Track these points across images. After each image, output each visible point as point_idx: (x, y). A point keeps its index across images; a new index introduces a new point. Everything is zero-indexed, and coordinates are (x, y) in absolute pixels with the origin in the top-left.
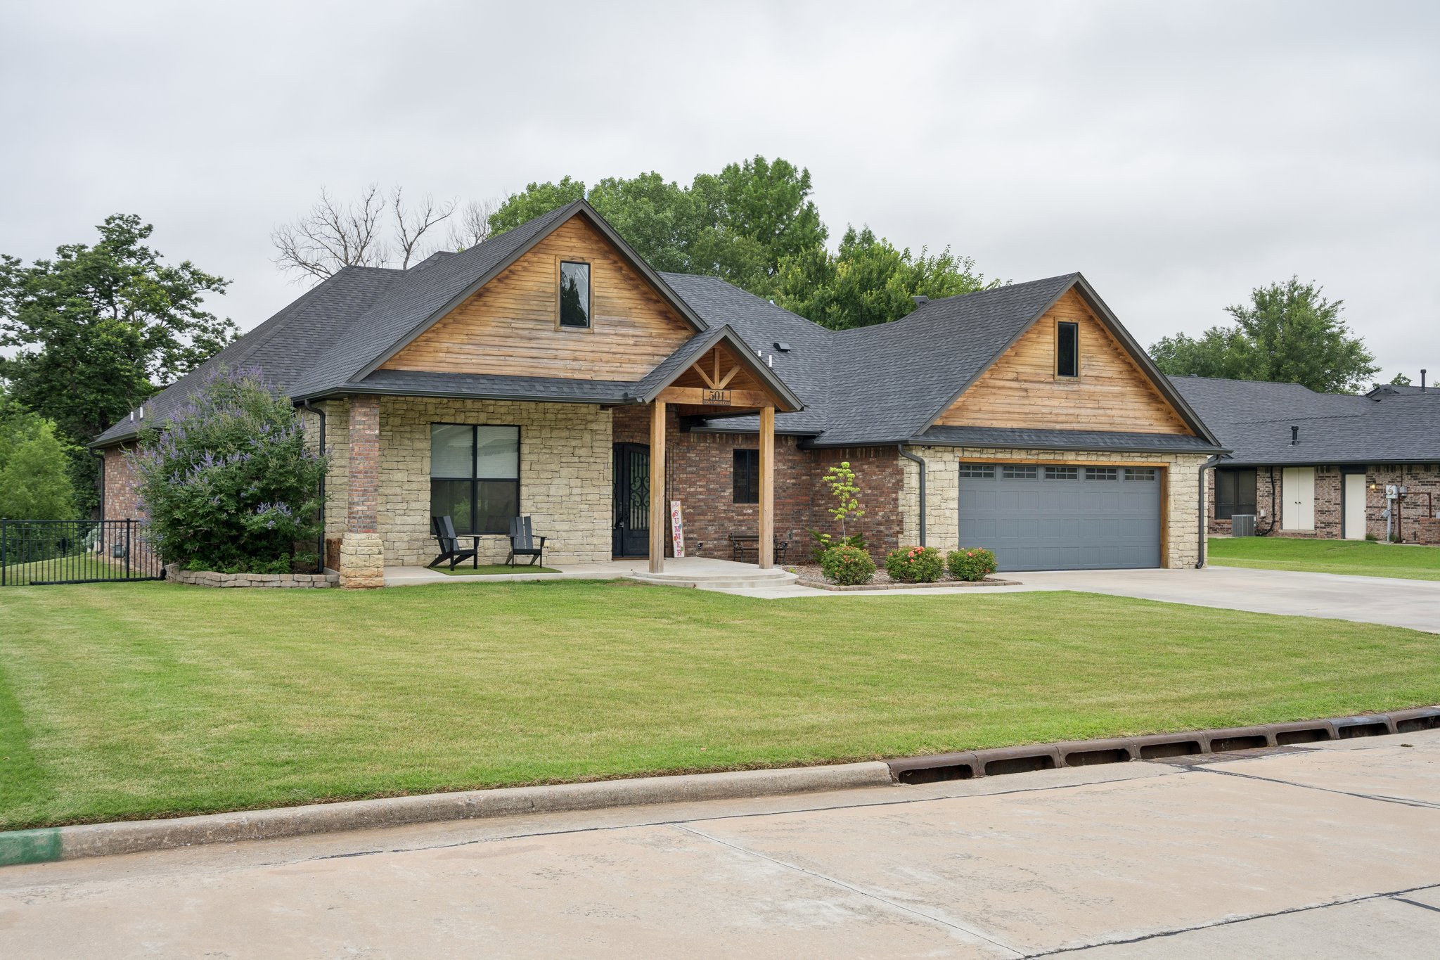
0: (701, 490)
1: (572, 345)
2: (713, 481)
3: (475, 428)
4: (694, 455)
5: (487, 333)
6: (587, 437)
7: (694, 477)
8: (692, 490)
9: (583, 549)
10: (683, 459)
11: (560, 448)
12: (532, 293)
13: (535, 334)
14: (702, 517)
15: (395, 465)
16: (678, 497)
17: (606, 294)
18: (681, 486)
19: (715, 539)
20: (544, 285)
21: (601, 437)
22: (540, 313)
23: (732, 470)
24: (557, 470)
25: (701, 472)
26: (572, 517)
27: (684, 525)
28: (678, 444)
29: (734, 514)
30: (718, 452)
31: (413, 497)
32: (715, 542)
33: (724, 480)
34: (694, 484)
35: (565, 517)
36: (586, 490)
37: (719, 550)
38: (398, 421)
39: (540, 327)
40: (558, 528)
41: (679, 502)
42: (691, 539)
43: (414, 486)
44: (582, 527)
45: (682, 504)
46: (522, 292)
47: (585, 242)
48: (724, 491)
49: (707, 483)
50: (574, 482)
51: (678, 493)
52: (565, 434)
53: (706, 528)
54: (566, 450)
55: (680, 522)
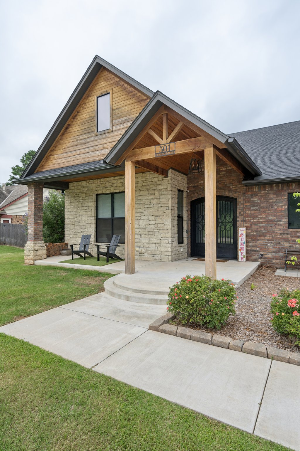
0: (261, 220)
1: (103, 141)
2: (272, 215)
3: (113, 194)
4: (257, 199)
5: (69, 146)
6: (157, 193)
7: (256, 213)
8: (255, 220)
9: (156, 253)
10: (248, 202)
11: (144, 200)
12: (86, 119)
13: (87, 140)
14: (263, 238)
15: (83, 213)
16: (245, 225)
17: (119, 106)
18: (247, 219)
19: (273, 252)
20: (90, 113)
21: (164, 193)
22: (88, 129)
23: (287, 207)
24: (143, 212)
25: (261, 210)
26: (150, 236)
27: (247, 242)
28: (244, 193)
29: (289, 236)
30: (275, 196)
31: (89, 226)
32: (273, 254)
33: (280, 214)
34: (257, 217)
35: (147, 236)
36: (157, 222)
37: (276, 259)
38: (83, 195)
39: (89, 136)
40: (143, 241)
41: (245, 228)
42: (255, 251)
43: (89, 222)
44: (155, 241)
45: (247, 230)
46: (82, 121)
47: (108, 82)
48: (280, 221)
49: (266, 216)
50: (152, 218)
51: (245, 223)
52: (146, 193)
53: (266, 245)
54: (146, 201)
55: (245, 240)
